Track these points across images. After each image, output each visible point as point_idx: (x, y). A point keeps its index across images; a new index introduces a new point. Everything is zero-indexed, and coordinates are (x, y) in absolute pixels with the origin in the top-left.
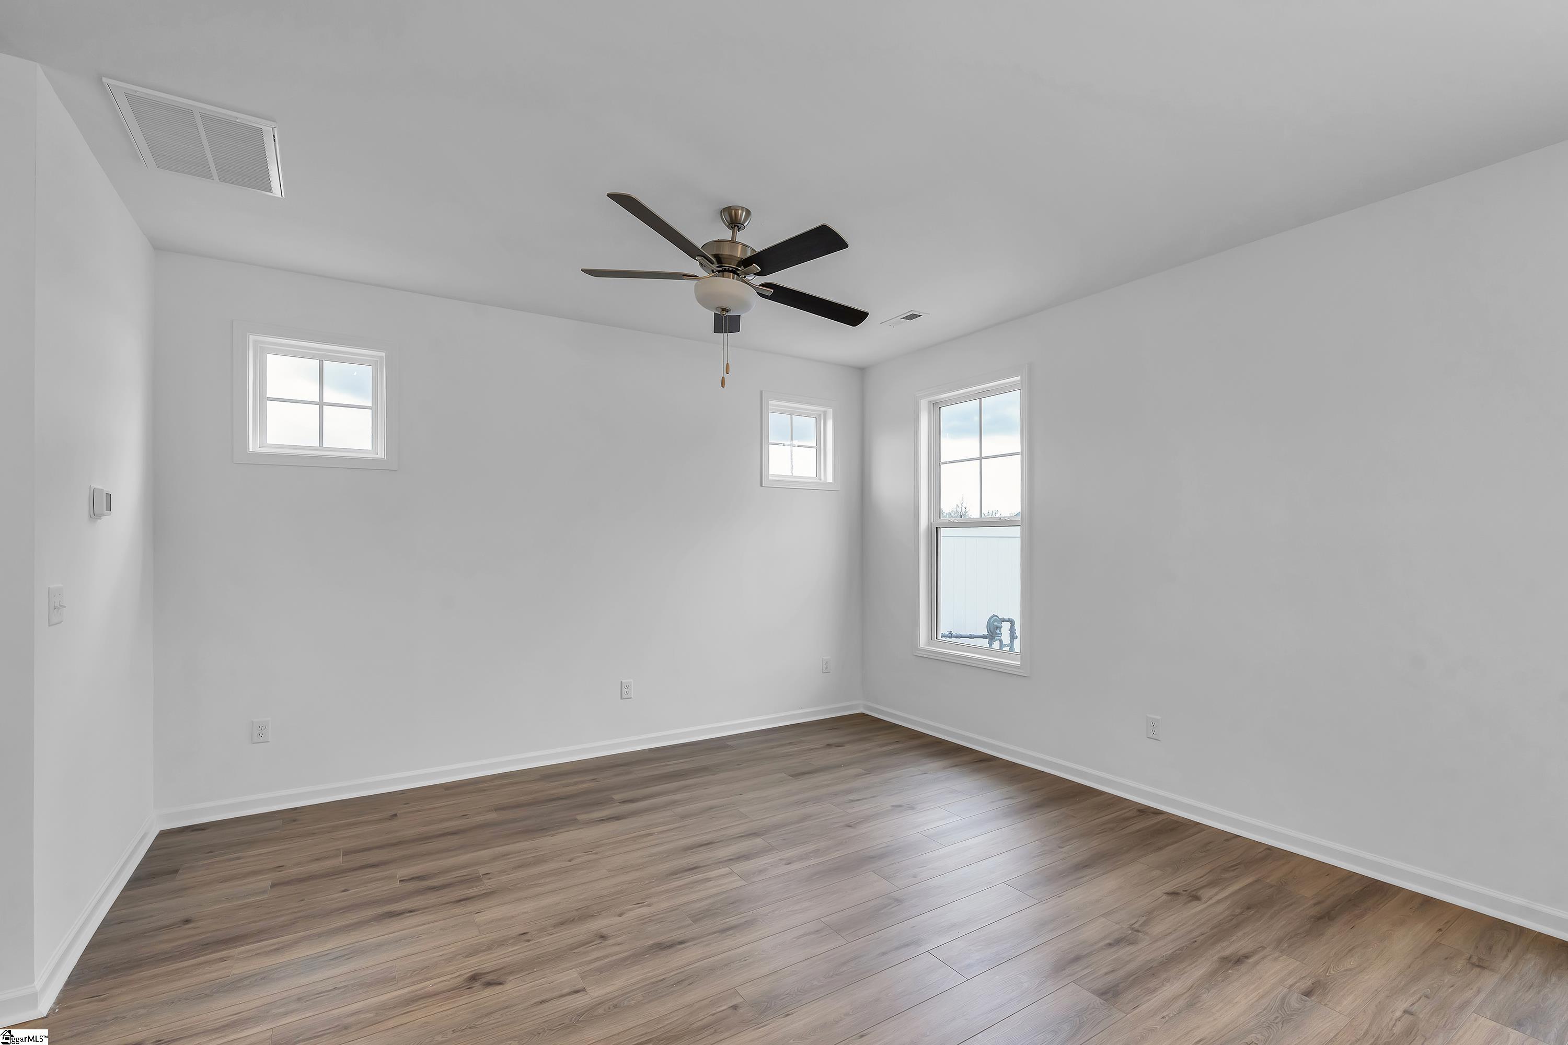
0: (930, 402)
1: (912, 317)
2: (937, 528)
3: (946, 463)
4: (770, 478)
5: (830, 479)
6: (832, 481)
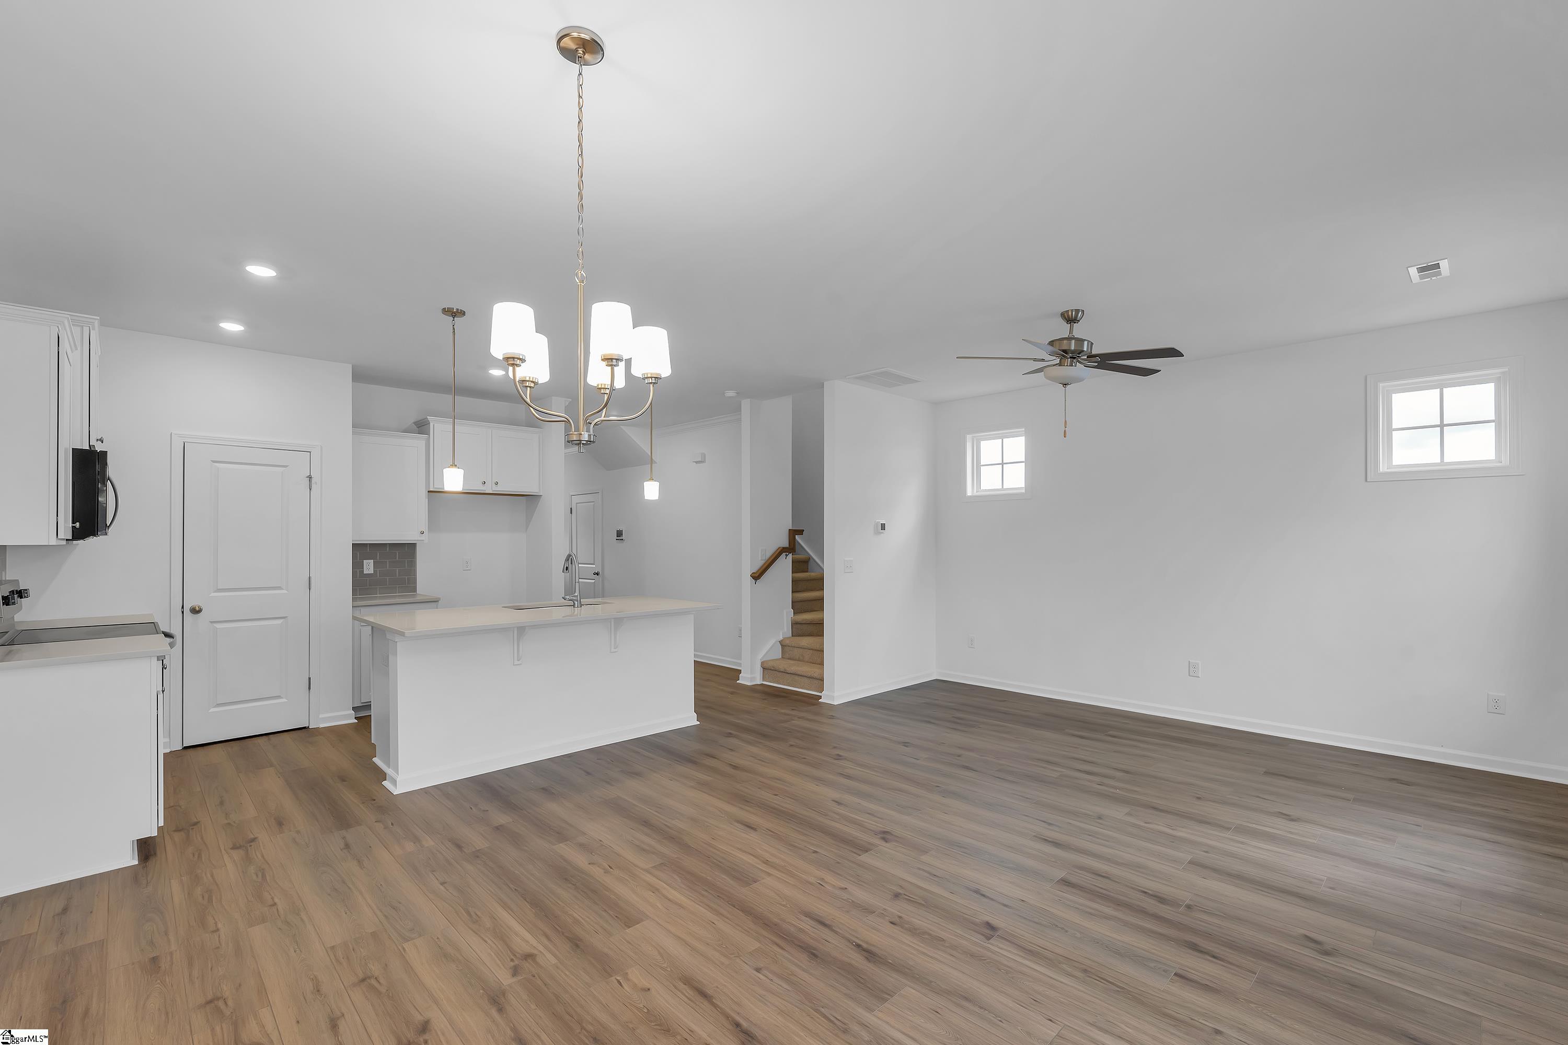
6: (1508, 464)
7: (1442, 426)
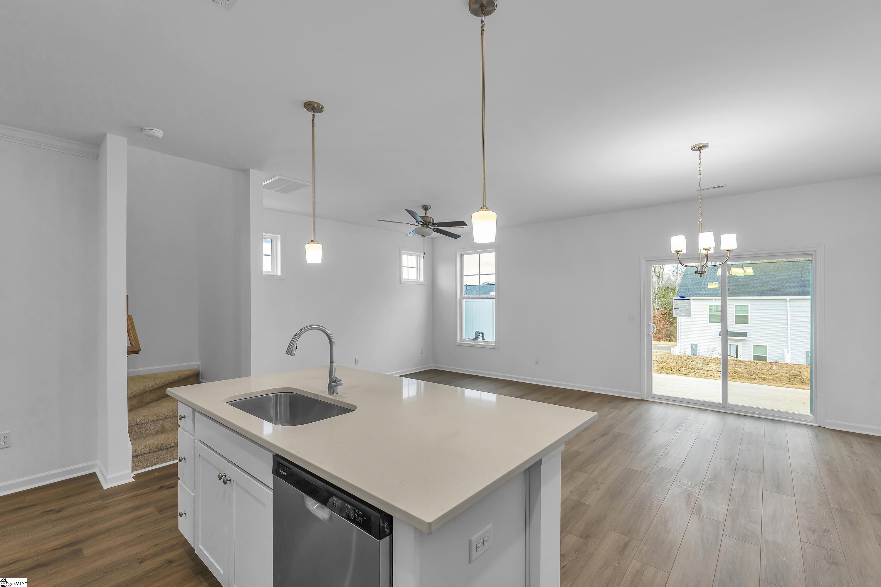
0: (460, 253)
2: (463, 299)
3: (466, 275)
4: (403, 280)
6: (422, 281)
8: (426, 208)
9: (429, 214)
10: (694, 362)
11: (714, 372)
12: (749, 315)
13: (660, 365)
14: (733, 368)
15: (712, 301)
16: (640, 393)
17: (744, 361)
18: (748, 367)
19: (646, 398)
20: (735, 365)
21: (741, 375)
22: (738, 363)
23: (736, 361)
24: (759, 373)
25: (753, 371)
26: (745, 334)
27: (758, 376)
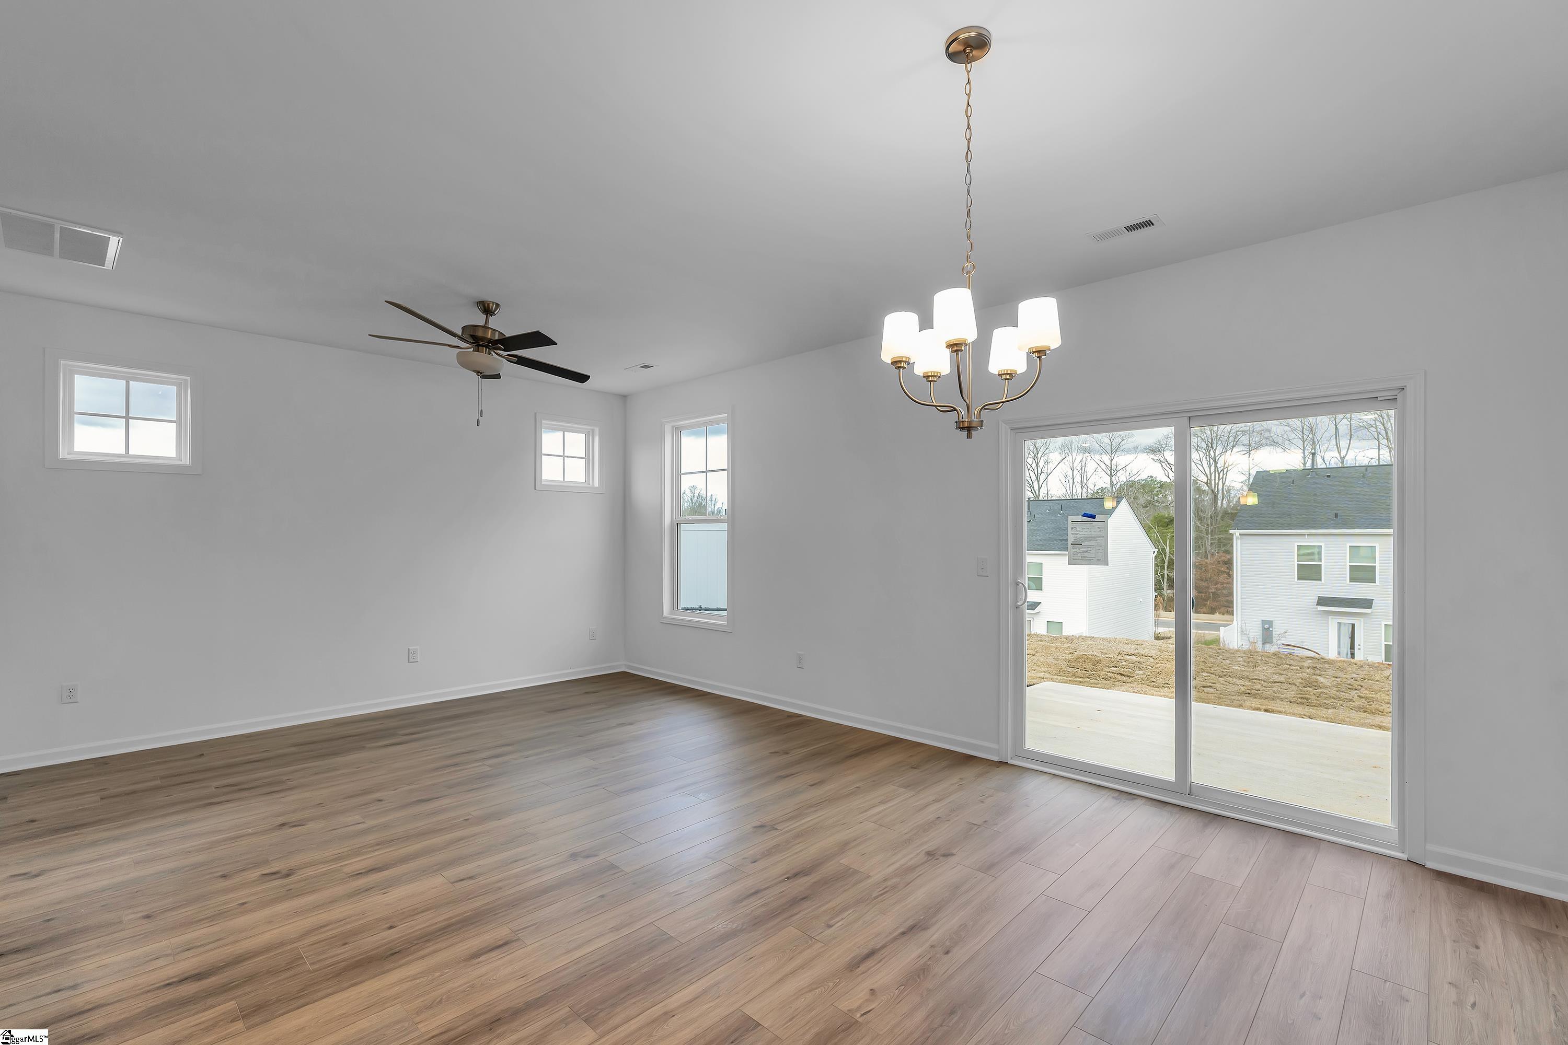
0: (673, 427)
1: (646, 367)
2: (677, 524)
3: (686, 473)
4: (543, 483)
5: (597, 484)
6: (598, 486)
7: (564, 457)
8: (487, 309)
9: (493, 323)
10: (1228, 661)
11: (1265, 684)
12: (1377, 565)
13: (1157, 666)
14: (1308, 676)
15: (1303, 537)
16: (994, 746)
17: (1333, 661)
18: (1340, 674)
19: (1009, 758)
20: (1314, 668)
21: (1322, 690)
22: (1320, 665)
23: (1317, 661)
24: (1362, 686)
25: (1349, 682)
26: (1368, 603)
27: (1360, 694)
